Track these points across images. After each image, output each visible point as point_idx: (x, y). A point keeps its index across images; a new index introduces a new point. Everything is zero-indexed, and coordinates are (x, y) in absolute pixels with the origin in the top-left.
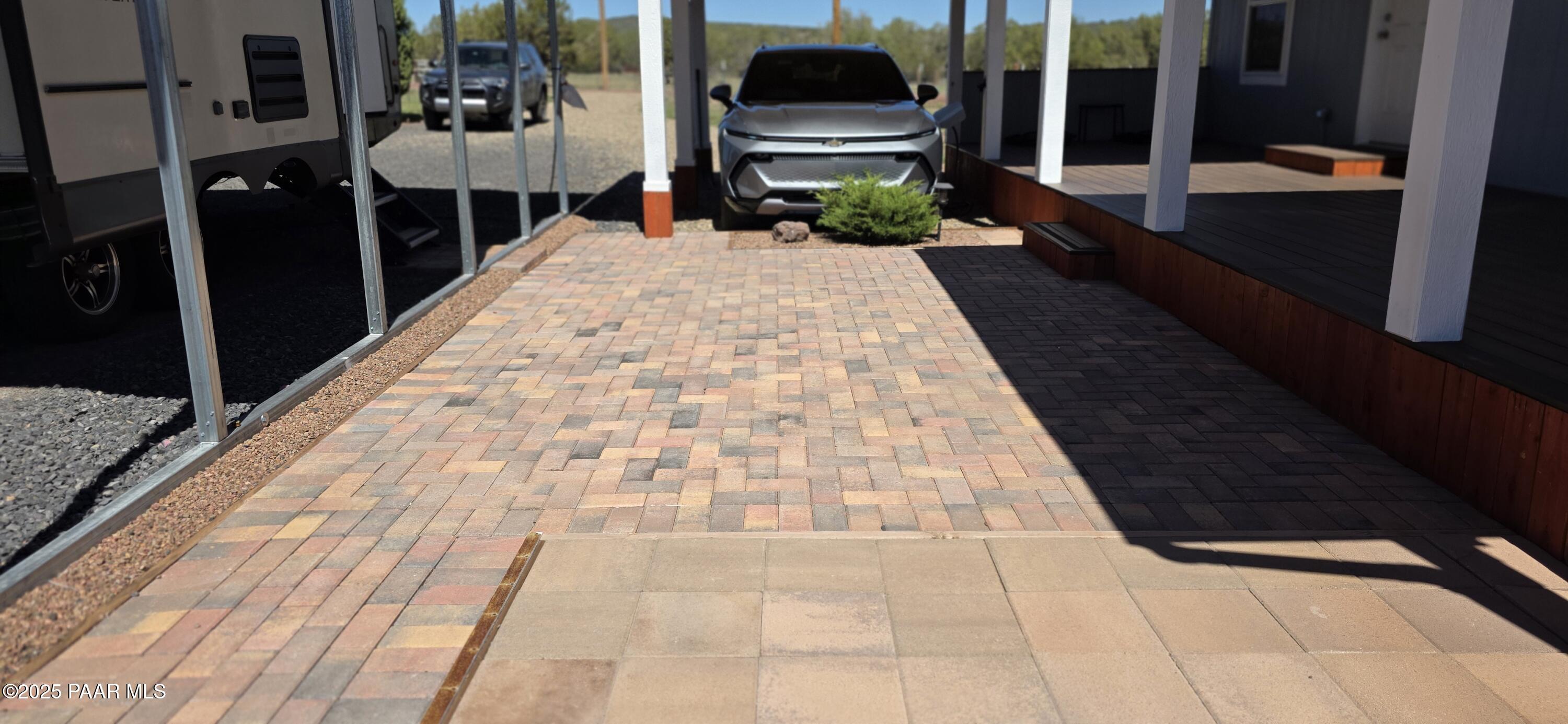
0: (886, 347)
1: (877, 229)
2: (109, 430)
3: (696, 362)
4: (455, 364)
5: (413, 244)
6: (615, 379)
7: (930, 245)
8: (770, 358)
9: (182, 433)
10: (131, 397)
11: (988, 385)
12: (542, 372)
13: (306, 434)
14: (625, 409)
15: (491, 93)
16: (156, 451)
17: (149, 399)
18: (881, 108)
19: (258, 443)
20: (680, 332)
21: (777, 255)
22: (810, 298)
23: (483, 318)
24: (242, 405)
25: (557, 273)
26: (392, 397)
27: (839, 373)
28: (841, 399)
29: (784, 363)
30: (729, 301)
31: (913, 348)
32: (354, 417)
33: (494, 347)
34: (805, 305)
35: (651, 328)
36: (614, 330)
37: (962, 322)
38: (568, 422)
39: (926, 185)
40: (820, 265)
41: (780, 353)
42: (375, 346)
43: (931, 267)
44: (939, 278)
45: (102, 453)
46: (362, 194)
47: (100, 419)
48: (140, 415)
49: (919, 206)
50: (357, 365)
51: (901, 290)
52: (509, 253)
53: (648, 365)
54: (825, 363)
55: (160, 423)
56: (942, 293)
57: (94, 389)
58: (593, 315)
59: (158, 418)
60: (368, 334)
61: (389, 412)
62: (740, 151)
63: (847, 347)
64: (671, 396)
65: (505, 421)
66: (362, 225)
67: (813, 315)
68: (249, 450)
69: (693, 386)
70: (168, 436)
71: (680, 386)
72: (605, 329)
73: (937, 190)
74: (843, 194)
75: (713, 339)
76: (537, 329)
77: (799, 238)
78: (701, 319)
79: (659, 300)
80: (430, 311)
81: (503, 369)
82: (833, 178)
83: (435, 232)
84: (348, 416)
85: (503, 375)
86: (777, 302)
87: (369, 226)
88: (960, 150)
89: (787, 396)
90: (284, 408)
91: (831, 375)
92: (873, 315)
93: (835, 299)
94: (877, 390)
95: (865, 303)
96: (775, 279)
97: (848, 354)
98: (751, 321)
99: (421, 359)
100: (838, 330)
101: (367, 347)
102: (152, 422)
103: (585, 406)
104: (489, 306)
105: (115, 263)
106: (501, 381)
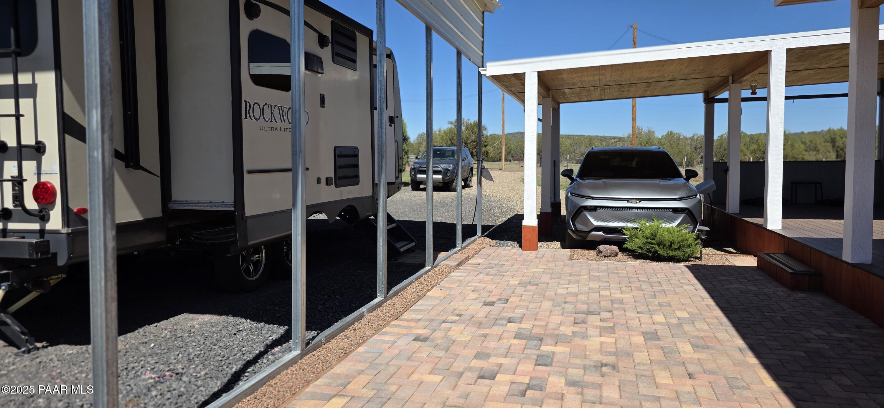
0: (670, 326)
1: (661, 252)
2: (251, 341)
3: (551, 326)
4: (419, 317)
5: (402, 250)
6: (504, 332)
7: (695, 263)
8: (595, 327)
9: (284, 345)
10: (262, 324)
11: (738, 356)
12: (464, 325)
13: (342, 350)
14: (510, 351)
15: (444, 172)
16: (271, 354)
17: (271, 326)
18: (663, 182)
19: (319, 354)
20: (541, 307)
21: (599, 264)
22: (620, 292)
23: (435, 292)
24: (313, 332)
25: (474, 268)
26: (386, 334)
27: (639, 340)
28: (641, 357)
29: (604, 331)
30: (570, 290)
31: (687, 328)
32: (367, 343)
33: (440, 308)
34: (617, 296)
35: (525, 304)
36: (504, 303)
37: (719, 313)
38: (478, 356)
39: (692, 227)
40: (625, 272)
41: (601, 324)
42: (379, 305)
43: (696, 277)
44: (702, 284)
45: (246, 352)
46: (381, 224)
47: (247, 334)
48: (265, 333)
49: (687, 240)
50: (370, 314)
51: (678, 290)
52: (449, 257)
53: (524, 325)
54: (630, 333)
55: (274, 339)
56: (705, 294)
57: (246, 318)
58: (493, 293)
59: (273, 336)
60: (376, 297)
61: (384, 342)
62: (578, 205)
63: (644, 324)
64: (536, 346)
65: (444, 352)
66: (379, 240)
67: (622, 303)
68: (314, 357)
69: (550, 341)
70: (277, 346)
71: (541, 340)
72: (499, 302)
73: (698, 230)
74: (640, 231)
75: (561, 313)
76: (462, 300)
77: (612, 255)
78: (554, 300)
79: (529, 287)
80: (408, 286)
81: (444, 322)
82: (634, 221)
83: (413, 244)
84: (364, 342)
85: (444, 325)
86: (599, 293)
87: (383, 240)
88: (713, 207)
89: (606, 352)
90: (333, 335)
91: (634, 341)
92: (660, 305)
93: (635, 293)
94: (664, 353)
95: (654, 296)
96: (598, 279)
97: (645, 328)
98: (584, 303)
99: (402, 313)
100: (638, 312)
101: (375, 304)
102: (271, 338)
103: (487, 347)
104: (438, 285)
105: (264, 255)
106: (443, 329)
